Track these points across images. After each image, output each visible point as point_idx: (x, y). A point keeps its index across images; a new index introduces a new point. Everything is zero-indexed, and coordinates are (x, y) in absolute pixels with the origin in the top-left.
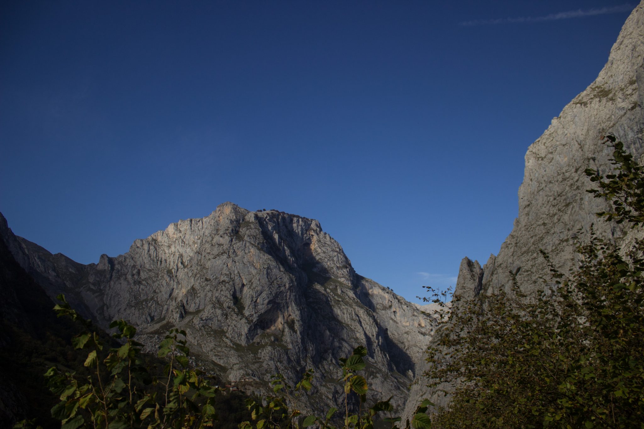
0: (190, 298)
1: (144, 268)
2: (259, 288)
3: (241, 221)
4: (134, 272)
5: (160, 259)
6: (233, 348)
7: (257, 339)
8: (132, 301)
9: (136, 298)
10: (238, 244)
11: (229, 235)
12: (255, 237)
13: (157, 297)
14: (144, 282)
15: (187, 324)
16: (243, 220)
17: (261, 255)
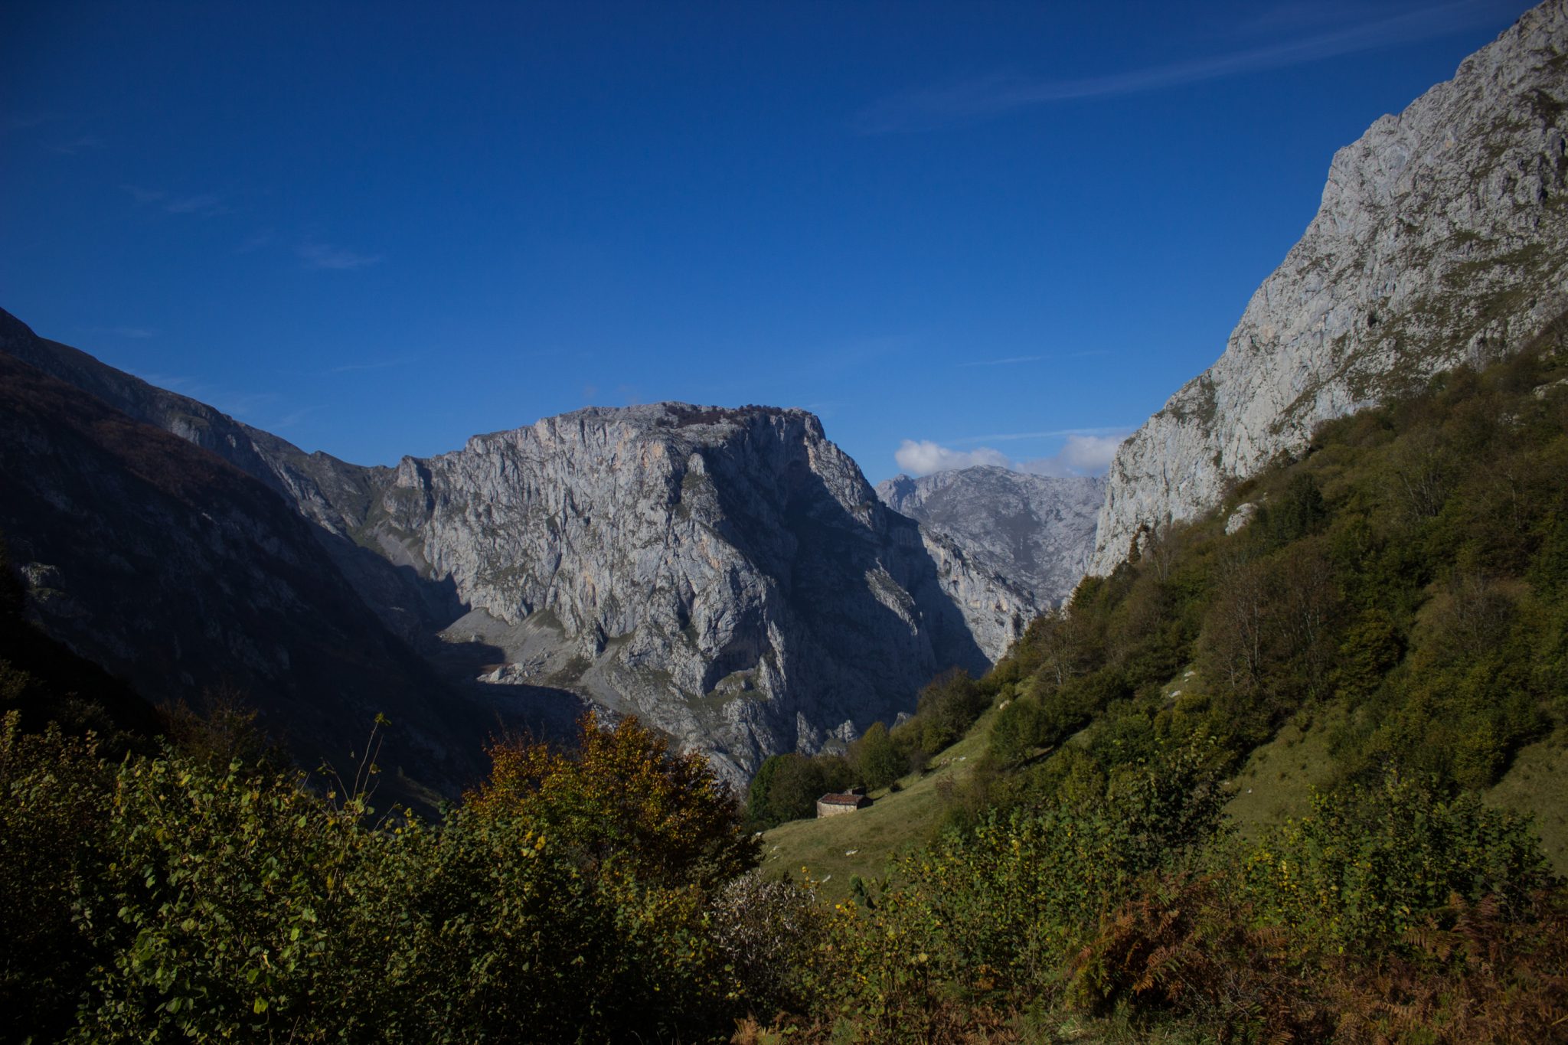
0: (609, 614)
1: (499, 502)
2: (719, 605)
3: (682, 476)
4: (481, 509)
5: (526, 486)
6: (685, 702)
7: (719, 686)
8: (485, 570)
9: (491, 564)
10: (682, 525)
11: (664, 506)
13: (533, 568)
14: (501, 532)
15: (610, 662)
16: (685, 472)
17: (720, 547)
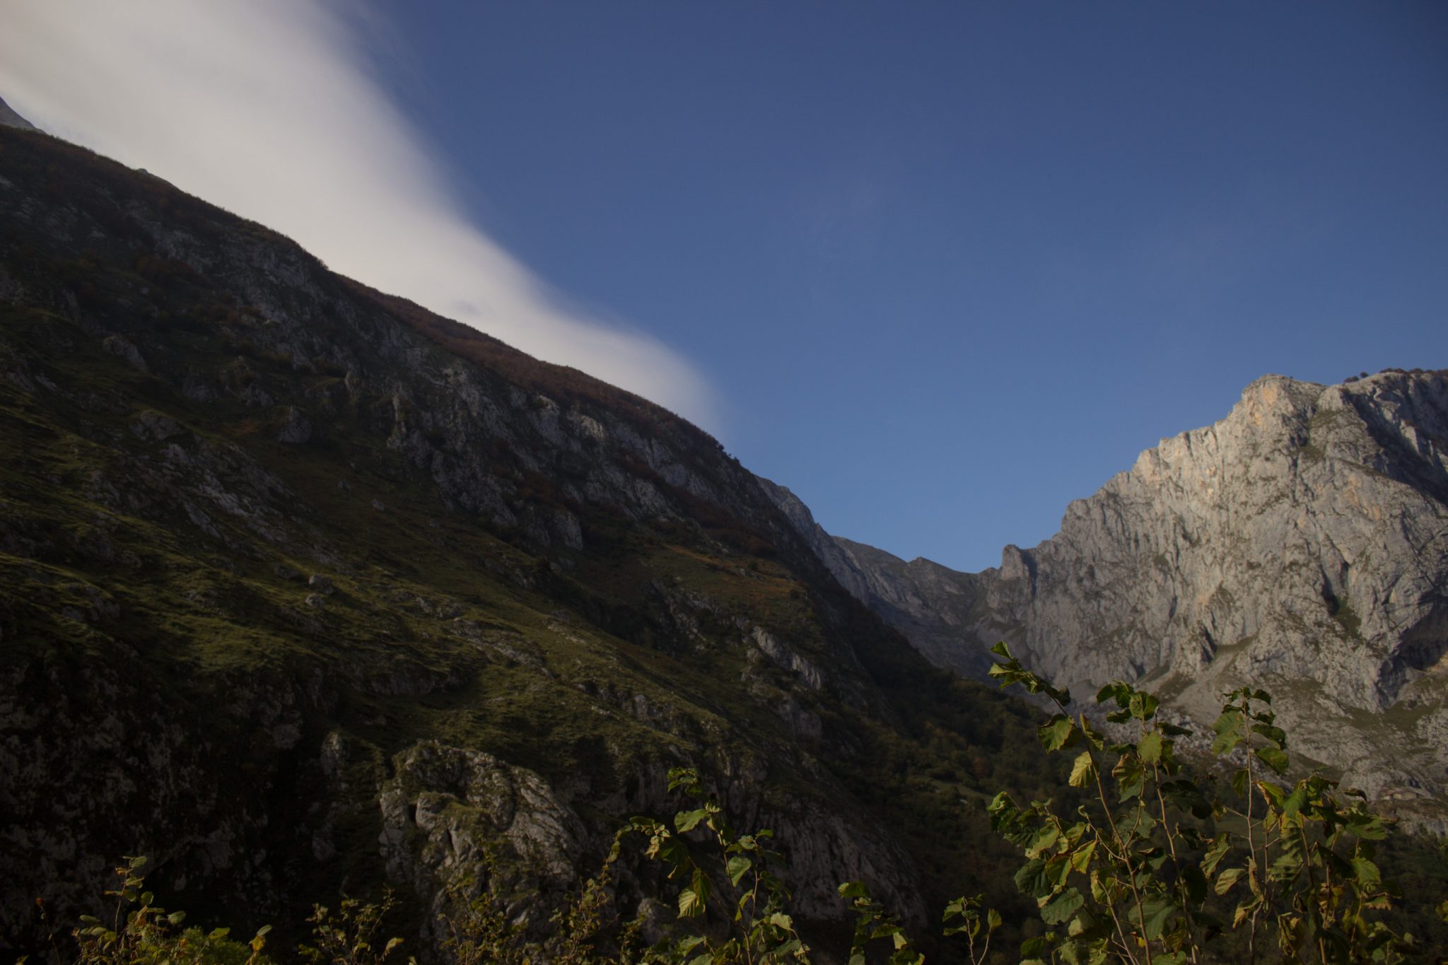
0: (1218, 613)
1: (1102, 560)
2: (1390, 568)
3: (1309, 414)
4: (1082, 573)
5: (1133, 536)
6: (1347, 719)
7: (1406, 694)
8: (1088, 638)
9: (1094, 629)
10: (1314, 469)
11: (1285, 451)
12: (1353, 446)
13: (1142, 622)
14: (1107, 593)
15: (1222, 674)
16: (1314, 411)
17: (1379, 486)
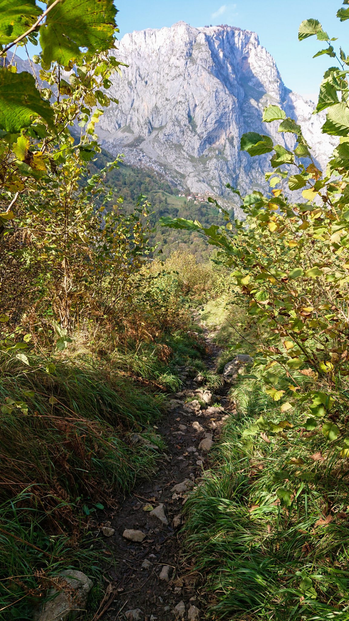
0: (154, 115)
2: (209, 110)
3: (193, 43)
6: (189, 159)
7: (205, 153)
10: (192, 67)
11: (184, 58)
12: (206, 61)
15: (154, 139)
16: (195, 42)
17: (211, 79)
